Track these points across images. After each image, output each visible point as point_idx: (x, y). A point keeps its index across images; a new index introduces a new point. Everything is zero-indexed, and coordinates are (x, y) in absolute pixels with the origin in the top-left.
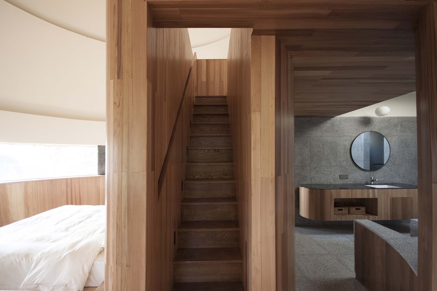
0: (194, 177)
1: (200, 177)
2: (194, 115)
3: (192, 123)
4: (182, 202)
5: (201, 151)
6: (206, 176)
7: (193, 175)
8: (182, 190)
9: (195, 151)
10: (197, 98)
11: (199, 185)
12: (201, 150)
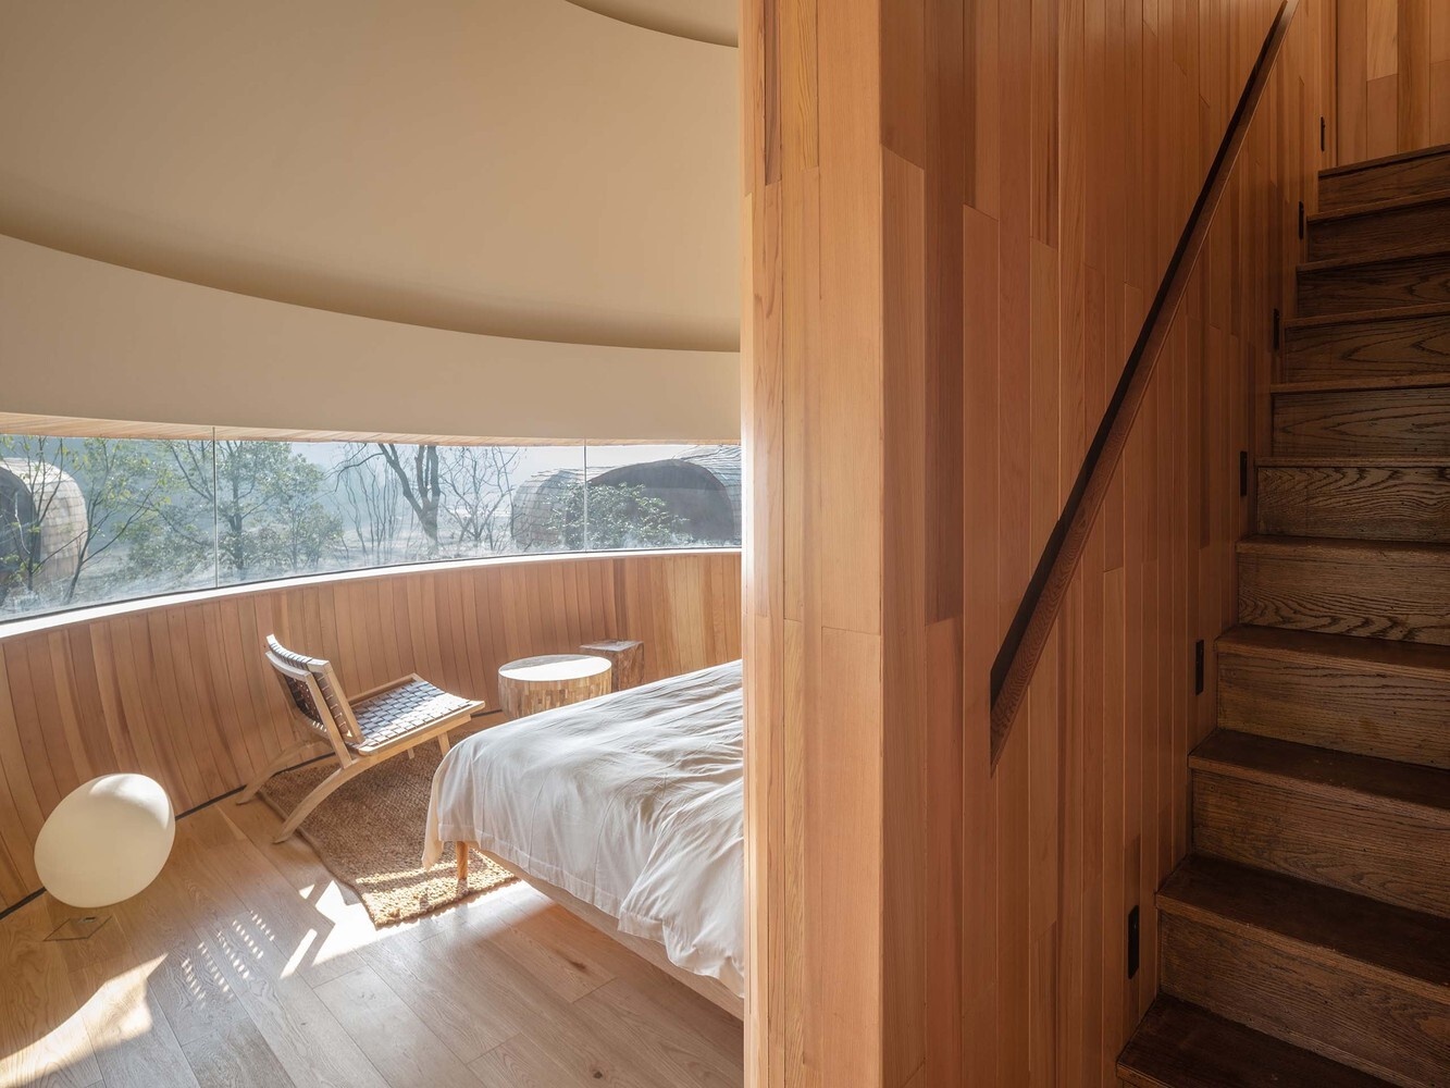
0: (1284, 622)
1: (1324, 626)
2: (1302, 277)
3: (1287, 319)
4: (1193, 752)
5: (1339, 476)
6: (1367, 622)
7: (1277, 610)
8: (1199, 688)
9: (1299, 476)
10: (1329, 180)
11: (1313, 672)
12: (1337, 469)
